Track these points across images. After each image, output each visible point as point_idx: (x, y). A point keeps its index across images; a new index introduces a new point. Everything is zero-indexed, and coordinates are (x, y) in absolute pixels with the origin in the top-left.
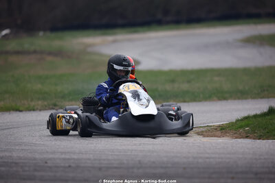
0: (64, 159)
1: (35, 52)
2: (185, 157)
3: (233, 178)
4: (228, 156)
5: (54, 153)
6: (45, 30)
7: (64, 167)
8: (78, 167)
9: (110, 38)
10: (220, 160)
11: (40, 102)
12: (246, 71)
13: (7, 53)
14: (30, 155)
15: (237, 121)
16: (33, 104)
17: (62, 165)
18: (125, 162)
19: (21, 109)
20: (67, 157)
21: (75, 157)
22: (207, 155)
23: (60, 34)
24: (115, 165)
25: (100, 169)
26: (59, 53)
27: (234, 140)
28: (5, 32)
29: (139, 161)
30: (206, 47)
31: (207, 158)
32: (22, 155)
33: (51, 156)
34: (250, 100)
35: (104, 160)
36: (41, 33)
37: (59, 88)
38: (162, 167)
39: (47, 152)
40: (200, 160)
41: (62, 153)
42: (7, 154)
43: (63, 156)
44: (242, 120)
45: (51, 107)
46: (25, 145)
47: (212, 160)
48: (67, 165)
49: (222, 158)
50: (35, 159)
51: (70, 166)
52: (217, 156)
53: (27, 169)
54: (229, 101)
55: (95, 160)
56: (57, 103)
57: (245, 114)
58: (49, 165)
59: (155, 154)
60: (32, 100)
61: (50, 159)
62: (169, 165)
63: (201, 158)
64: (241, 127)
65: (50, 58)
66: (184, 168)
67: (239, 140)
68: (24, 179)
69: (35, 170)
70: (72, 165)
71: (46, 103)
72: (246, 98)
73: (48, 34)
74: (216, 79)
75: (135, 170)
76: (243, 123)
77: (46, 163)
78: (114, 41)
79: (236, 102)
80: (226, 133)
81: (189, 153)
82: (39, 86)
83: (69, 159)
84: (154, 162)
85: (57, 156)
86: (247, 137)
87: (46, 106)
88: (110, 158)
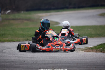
0: (31, 60)
1: (20, 19)
2: (77, 59)
3: (96, 68)
4: (94, 59)
5: (27, 58)
6: (24, 11)
7: (31, 63)
8: (37, 63)
9: (48, 14)
10: (91, 61)
11: (22, 38)
12: (101, 27)
13: (9, 19)
14: (18, 59)
15: (97, 45)
16: (19, 39)
17: (31, 62)
18: (55, 61)
19: (15, 41)
20: (33, 59)
21: (35, 59)
22: (86, 59)
23: (29, 12)
24: (51, 63)
25: (45, 64)
26: (29, 20)
27: (96, 53)
28: (9, 11)
29: (60, 61)
30: (85, 17)
31: (86, 60)
32: (15, 59)
33: (26, 59)
34: (102, 38)
35: (46, 60)
36: (22, 12)
37: (29, 33)
38: (68, 63)
39: (25, 57)
40: (83, 61)
41: (30, 58)
42: (10, 58)
43: (31, 59)
44: (99, 45)
45: (26, 40)
46: (16, 55)
47: (87, 61)
48: (32, 62)
49: (91, 60)
50: (20, 60)
51: (33, 63)
52: (90, 59)
53: (17, 64)
54: (94, 38)
55: (43, 60)
56: (29, 39)
57: (100, 43)
58: (26, 62)
59: (66, 58)
60: (19, 38)
61: (26, 60)
62: (71, 63)
63: (83, 60)
64: (99, 48)
65: (25, 22)
66: (77, 64)
67: (98, 53)
68: (16, 68)
69: (20, 64)
70: (34, 62)
71: (24, 39)
72: (101, 37)
73: (25, 12)
74: (89, 29)
75: (58, 65)
76: (100, 47)
77: (24, 61)
78: (50, 15)
79: (97, 38)
80: (93, 50)
81: (79, 58)
82: (22, 32)
83: (33, 60)
84: (65, 61)
85: (28, 59)
86: (101, 52)
87: (24, 40)
88: (49, 60)
